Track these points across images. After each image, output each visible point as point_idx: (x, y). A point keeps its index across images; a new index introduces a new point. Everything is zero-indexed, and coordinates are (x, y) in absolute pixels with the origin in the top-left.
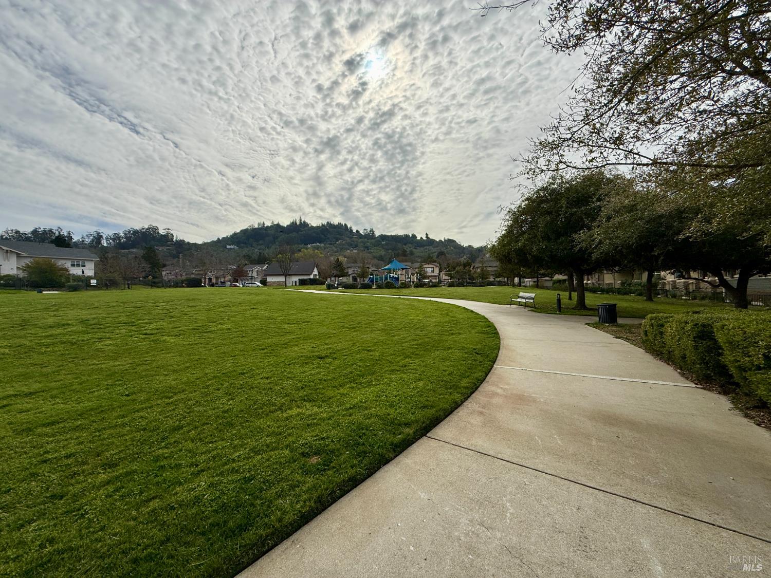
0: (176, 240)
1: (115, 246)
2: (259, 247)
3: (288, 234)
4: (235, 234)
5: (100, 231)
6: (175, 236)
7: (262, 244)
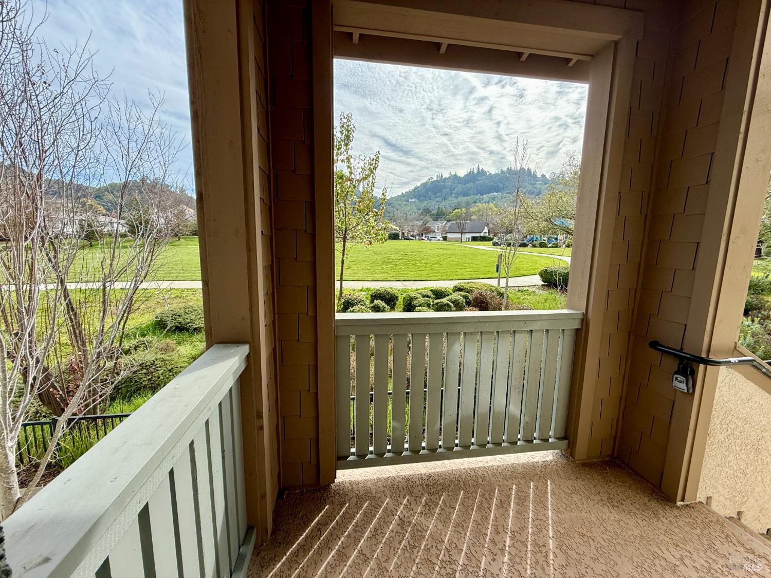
2: (437, 199)
3: (465, 184)
4: (417, 188)
7: (440, 197)
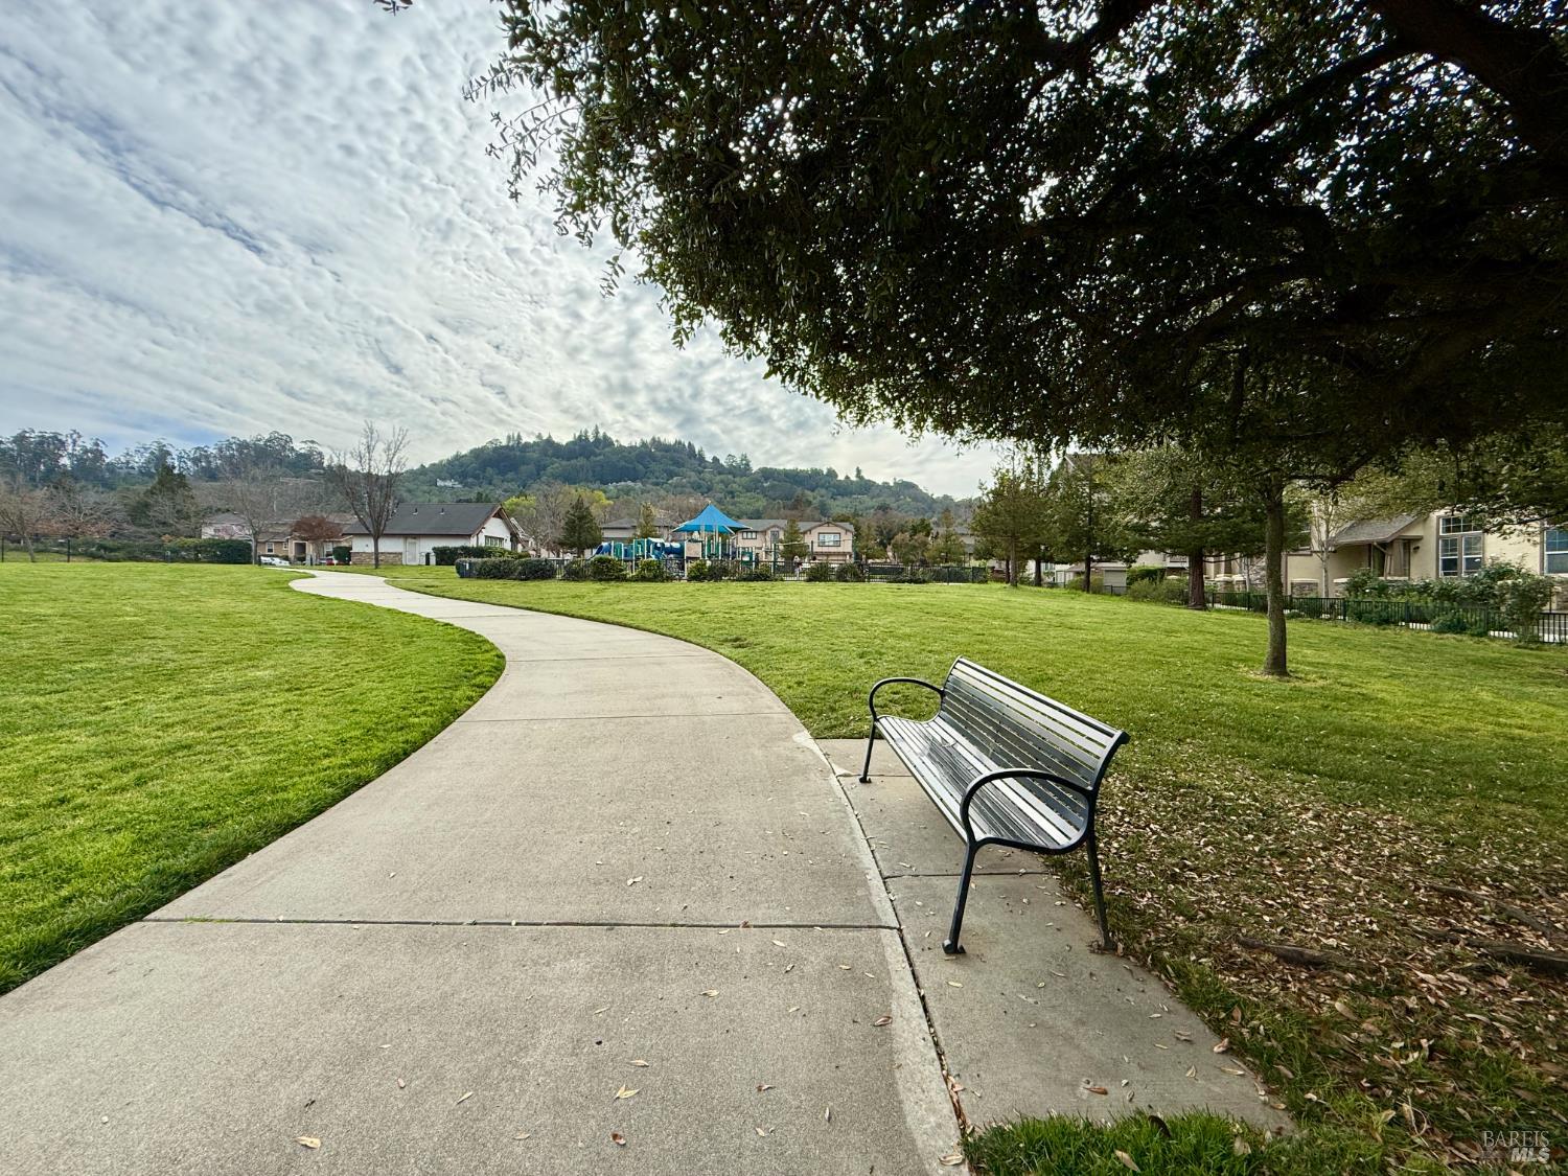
0: (329, 466)
1: (196, 472)
3: (568, 460)
4: (457, 457)
5: (164, 442)
6: (327, 458)
7: (512, 480)
